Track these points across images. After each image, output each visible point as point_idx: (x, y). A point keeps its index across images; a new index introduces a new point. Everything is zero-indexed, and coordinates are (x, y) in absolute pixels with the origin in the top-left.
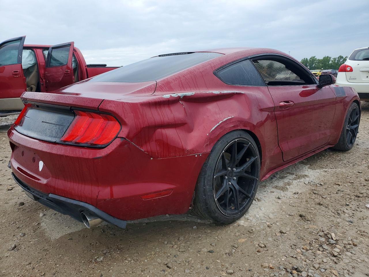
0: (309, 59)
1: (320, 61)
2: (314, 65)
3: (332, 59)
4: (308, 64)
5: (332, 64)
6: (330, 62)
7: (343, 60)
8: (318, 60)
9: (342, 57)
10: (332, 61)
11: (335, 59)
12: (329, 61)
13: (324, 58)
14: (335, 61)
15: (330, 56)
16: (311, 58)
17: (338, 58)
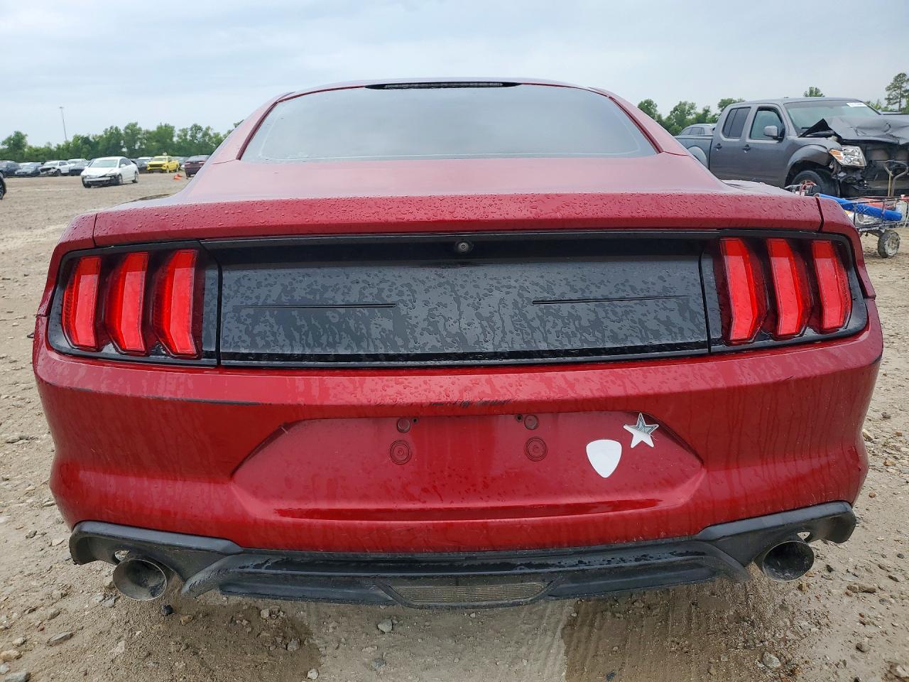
0: (122, 129)
1: (150, 136)
2: (139, 144)
3: (177, 132)
4: (122, 142)
5: (180, 143)
6: (175, 139)
7: (201, 134)
8: (147, 132)
9: (200, 129)
10: (179, 136)
11: (184, 131)
12: (173, 136)
13: (160, 128)
14: (185, 135)
15: (171, 125)
16: (127, 128)
17: (191, 129)
